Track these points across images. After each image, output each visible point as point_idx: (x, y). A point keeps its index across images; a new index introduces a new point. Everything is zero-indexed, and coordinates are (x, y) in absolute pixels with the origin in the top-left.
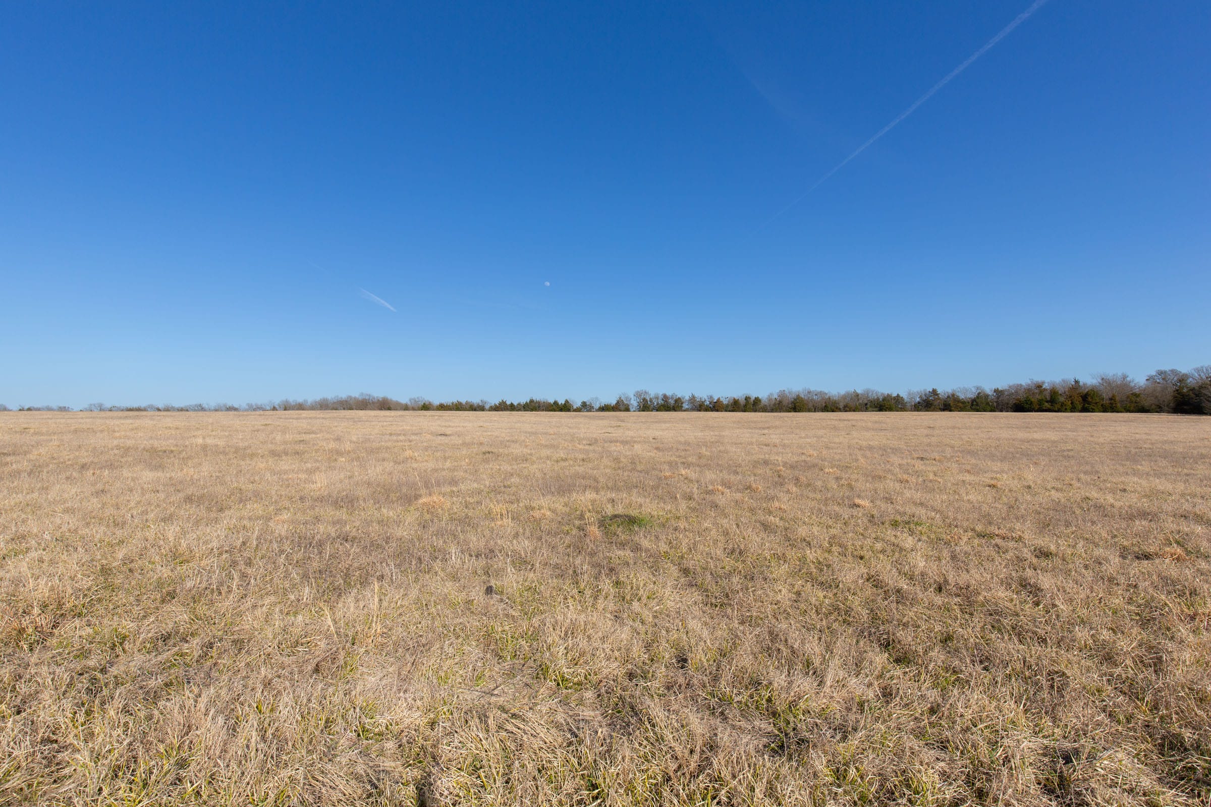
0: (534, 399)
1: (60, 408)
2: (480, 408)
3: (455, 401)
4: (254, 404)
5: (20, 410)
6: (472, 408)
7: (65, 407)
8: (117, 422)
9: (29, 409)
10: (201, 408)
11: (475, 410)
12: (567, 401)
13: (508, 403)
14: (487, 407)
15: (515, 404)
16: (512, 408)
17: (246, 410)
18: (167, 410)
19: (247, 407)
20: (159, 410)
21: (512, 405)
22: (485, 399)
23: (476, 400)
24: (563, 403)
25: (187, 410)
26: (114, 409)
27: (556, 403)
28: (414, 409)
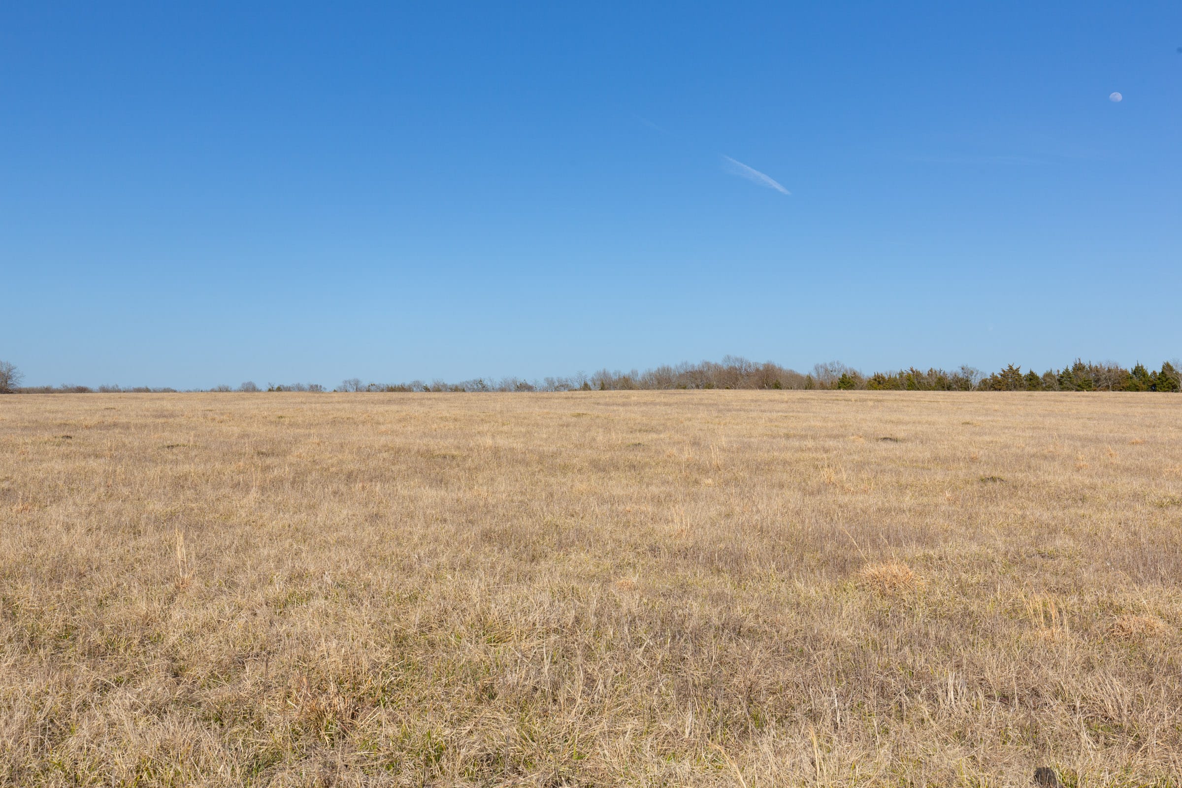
0: (1085, 362)
1: (312, 386)
2: (962, 384)
3: (906, 369)
4: (555, 380)
5: (270, 390)
6: (943, 384)
7: (317, 386)
8: (382, 408)
9: (279, 389)
10: (481, 387)
11: (949, 388)
12: (1167, 367)
13: (1024, 372)
14: (975, 381)
15: (1040, 374)
16: (1032, 383)
17: (546, 390)
18: (437, 389)
19: (546, 385)
20: (427, 389)
21: (1032, 377)
22: (971, 365)
23: (950, 367)
24: (1159, 370)
25: (464, 391)
26: (372, 388)
27: (1139, 371)
28: (823, 387)
